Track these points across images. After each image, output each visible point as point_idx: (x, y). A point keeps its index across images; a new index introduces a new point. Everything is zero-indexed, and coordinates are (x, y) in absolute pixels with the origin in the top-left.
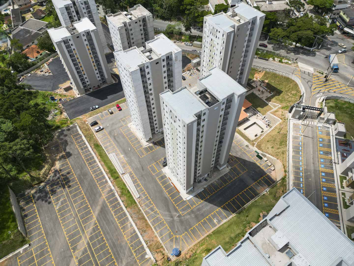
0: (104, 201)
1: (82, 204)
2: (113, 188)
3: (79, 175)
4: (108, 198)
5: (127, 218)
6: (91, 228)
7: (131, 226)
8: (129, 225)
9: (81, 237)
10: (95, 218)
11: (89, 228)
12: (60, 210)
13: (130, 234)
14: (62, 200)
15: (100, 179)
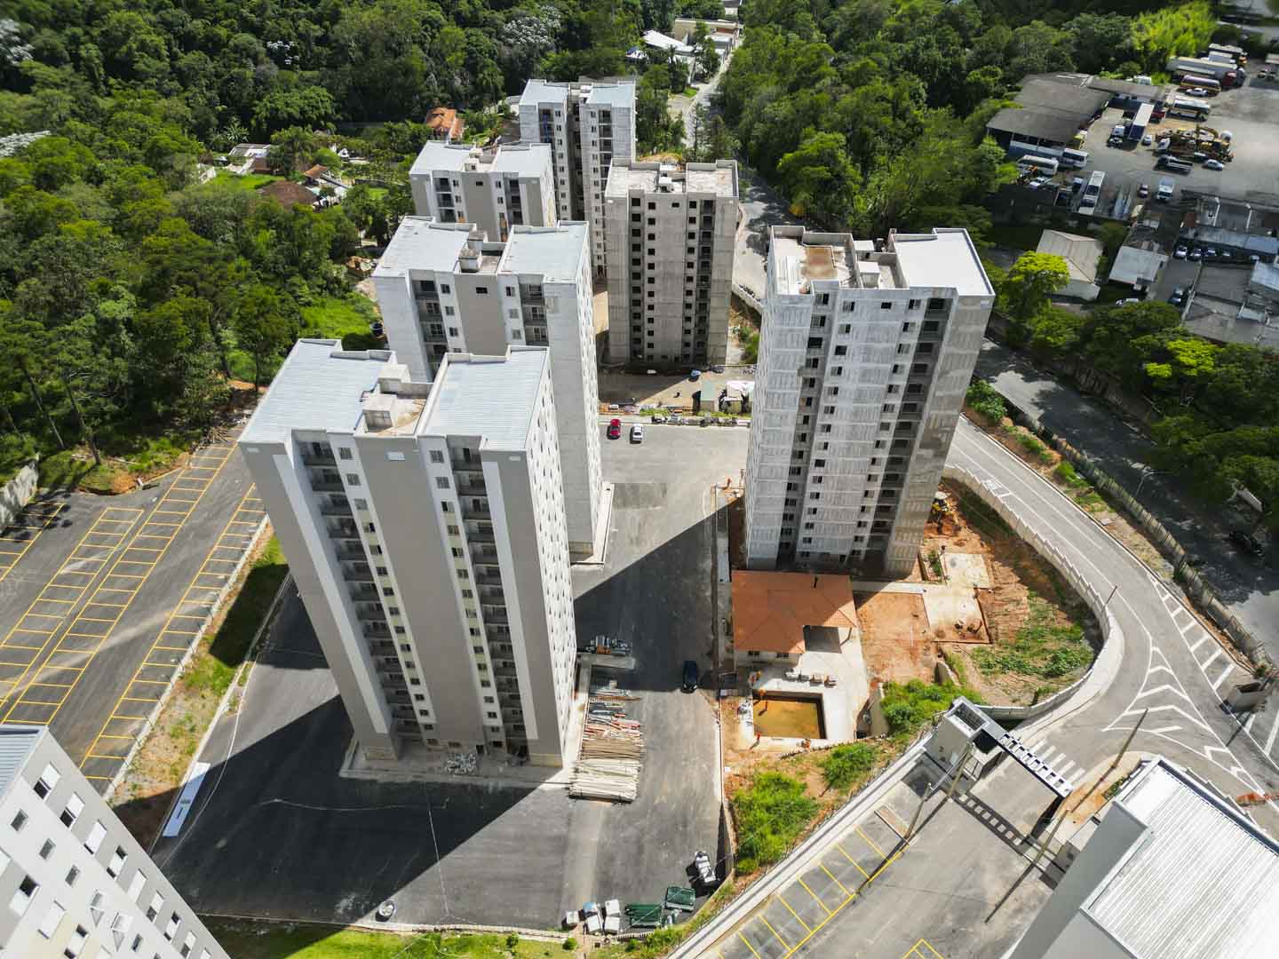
0: (161, 626)
1: (113, 598)
2: (214, 609)
3: (191, 528)
4: (177, 624)
5: (153, 706)
6: (59, 668)
7: (136, 733)
8: (136, 726)
9: (21, 670)
10: (92, 652)
11: (58, 664)
12: (61, 579)
13: (108, 749)
14: (93, 559)
15: (217, 568)
